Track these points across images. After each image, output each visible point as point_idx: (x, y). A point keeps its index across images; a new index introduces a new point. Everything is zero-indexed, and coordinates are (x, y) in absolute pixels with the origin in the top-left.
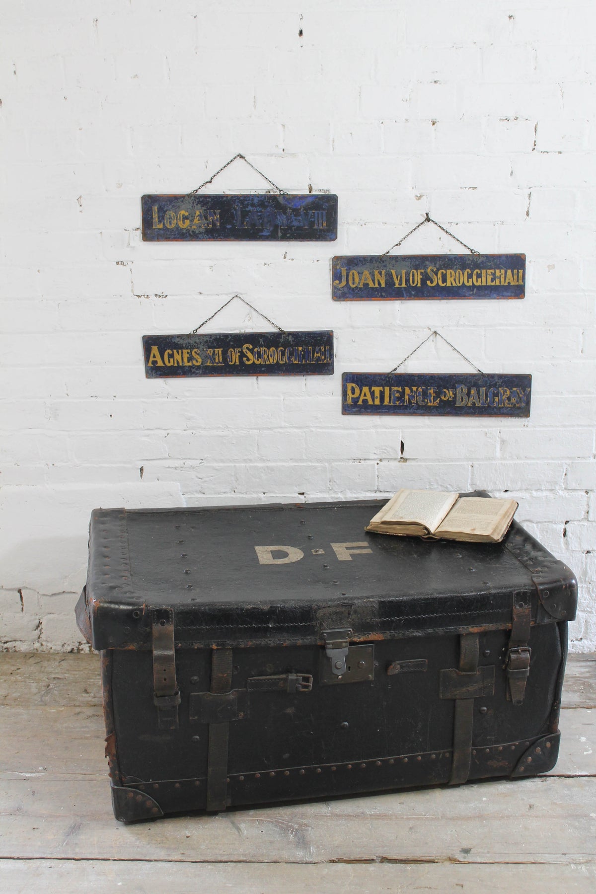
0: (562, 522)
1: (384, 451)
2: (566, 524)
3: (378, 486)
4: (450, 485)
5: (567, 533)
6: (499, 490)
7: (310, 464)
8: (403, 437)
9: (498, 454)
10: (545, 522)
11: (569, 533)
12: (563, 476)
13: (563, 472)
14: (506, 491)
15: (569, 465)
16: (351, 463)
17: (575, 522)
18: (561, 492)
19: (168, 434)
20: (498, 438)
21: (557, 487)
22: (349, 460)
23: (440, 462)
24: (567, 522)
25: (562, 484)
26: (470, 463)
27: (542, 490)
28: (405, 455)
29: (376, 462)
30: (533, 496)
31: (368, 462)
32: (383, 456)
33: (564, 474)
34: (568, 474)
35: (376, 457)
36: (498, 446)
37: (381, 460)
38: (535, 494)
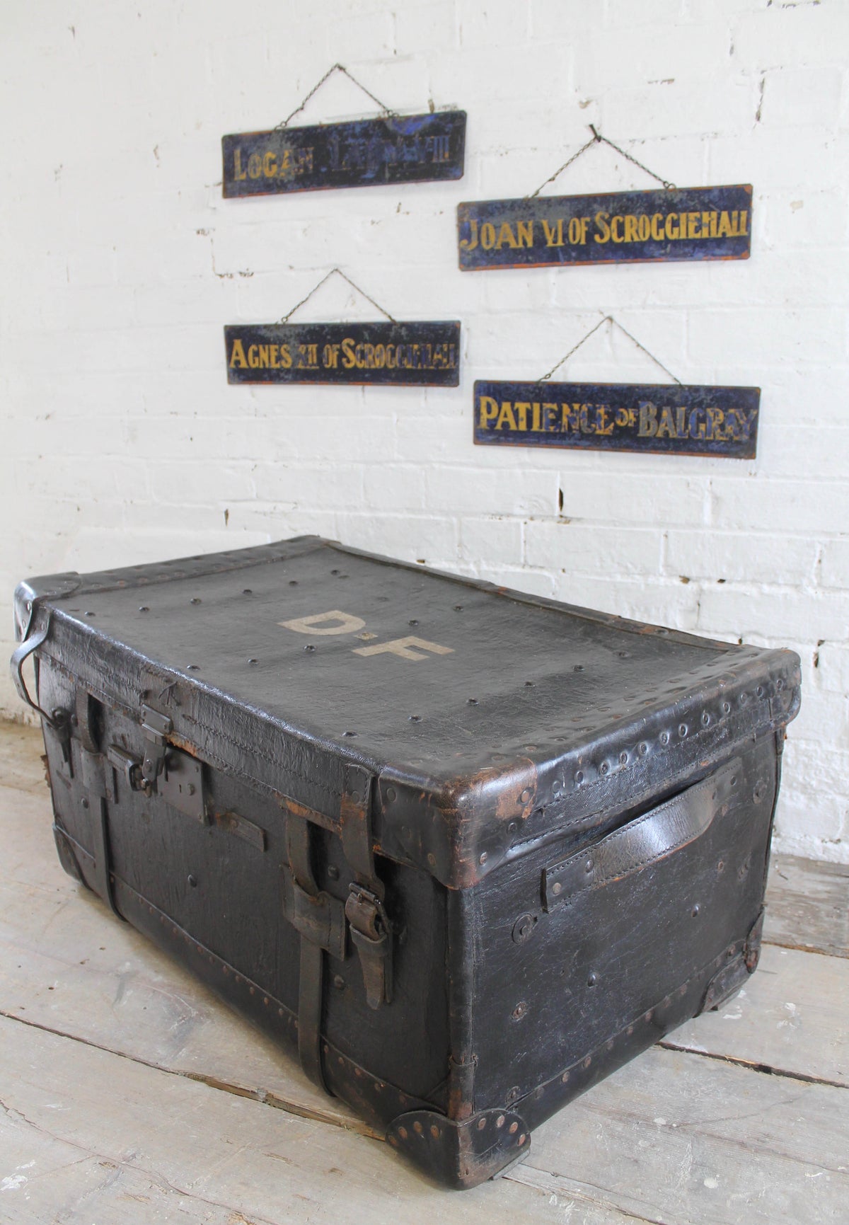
0: (812, 642)
1: (535, 503)
2: (819, 645)
3: (525, 557)
4: (632, 563)
5: (820, 661)
6: (709, 579)
7: (432, 517)
8: (562, 484)
9: (707, 518)
10: (784, 638)
11: (822, 662)
12: (815, 564)
13: (815, 556)
14: (722, 581)
15: (825, 546)
16: (487, 519)
17: (834, 644)
18: (811, 591)
19: (256, 466)
20: (707, 493)
21: (805, 582)
22: (485, 514)
23: (615, 526)
24: (821, 643)
25: (813, 577)
26: (663, 531)
27: (779, 585)
28: (567, 511)
29: (522, 521)
30: (762, 594)
31: (514, 520)
32: (534, 512)
33: (816, 560)
34: (824, 561)
35: (523, 512)
36: (708, 507)
37: (532, 519)
38: (766, 589)
